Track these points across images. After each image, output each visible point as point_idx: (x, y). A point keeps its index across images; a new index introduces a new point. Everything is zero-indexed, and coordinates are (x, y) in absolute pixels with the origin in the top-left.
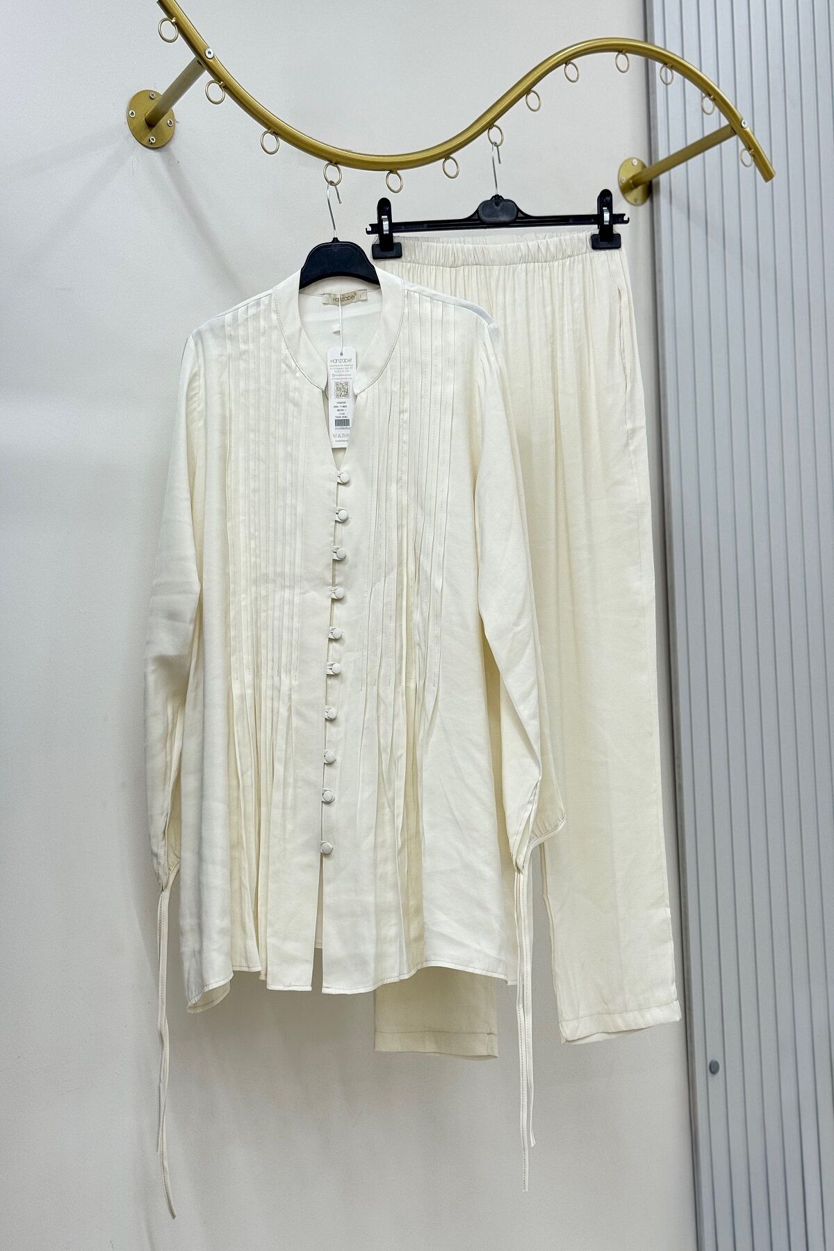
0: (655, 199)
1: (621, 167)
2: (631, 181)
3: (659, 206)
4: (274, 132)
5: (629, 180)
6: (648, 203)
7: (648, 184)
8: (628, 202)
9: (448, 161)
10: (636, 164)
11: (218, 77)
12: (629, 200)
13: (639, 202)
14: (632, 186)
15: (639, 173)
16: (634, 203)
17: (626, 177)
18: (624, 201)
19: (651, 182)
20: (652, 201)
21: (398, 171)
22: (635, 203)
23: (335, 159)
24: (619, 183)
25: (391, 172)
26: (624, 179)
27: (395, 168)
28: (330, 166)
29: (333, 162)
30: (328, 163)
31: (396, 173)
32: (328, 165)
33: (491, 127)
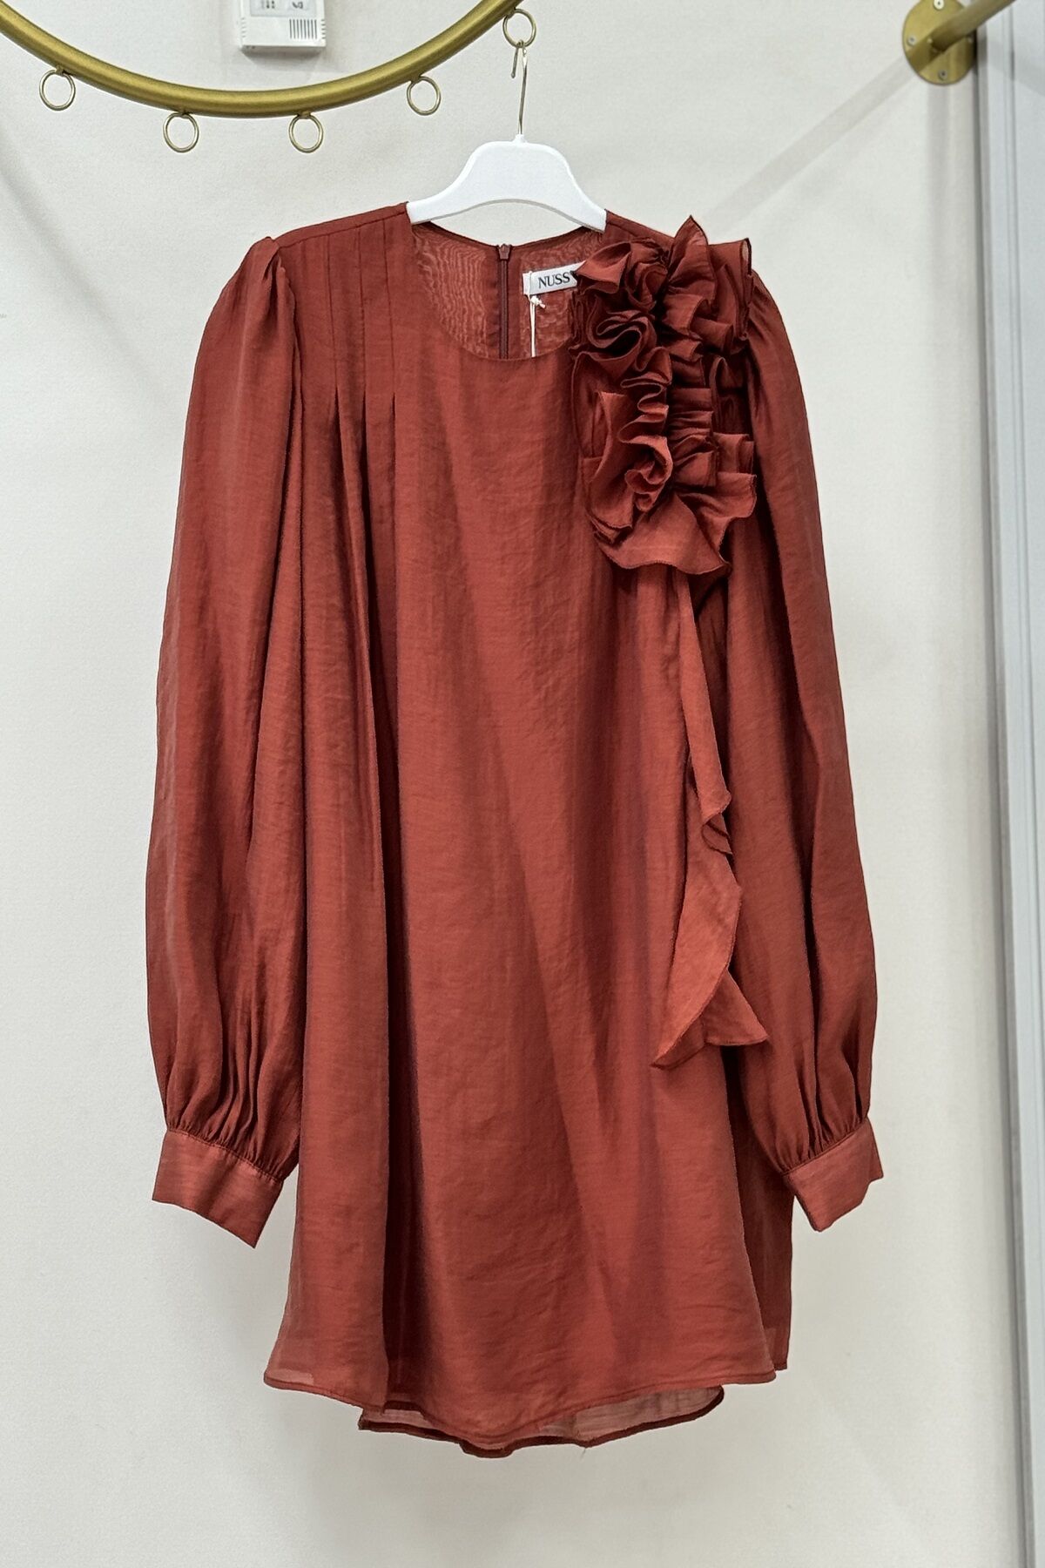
0: (980, 70)
1: (908, 17)
2: (930, 41)
3: (986, 86)
4: (64, 72)
5: (926, 38)
6: (969, 77)
7: (970, 41)
8: (923, 78)
9: (417, 85)
10: (940, 7)
12: (927, 77)
13: (952, 79)
14: (935, 51)
15: (949, 23)
16: (938, 81)
17: (921, 35)
18: (915, 79)
19: (974, 34)
20: (976, 72)
21: (312, 114)
22: (942, 80)
23: (184, 108)
24: (904, 48)
25: (299, 116)
26: (915, 38)
27: (305, 109)
28: (176, 118)
29: (182, 111)
30: (173, 112)
31: (310, 117)
32: (172, 117)
33: (508, 17)
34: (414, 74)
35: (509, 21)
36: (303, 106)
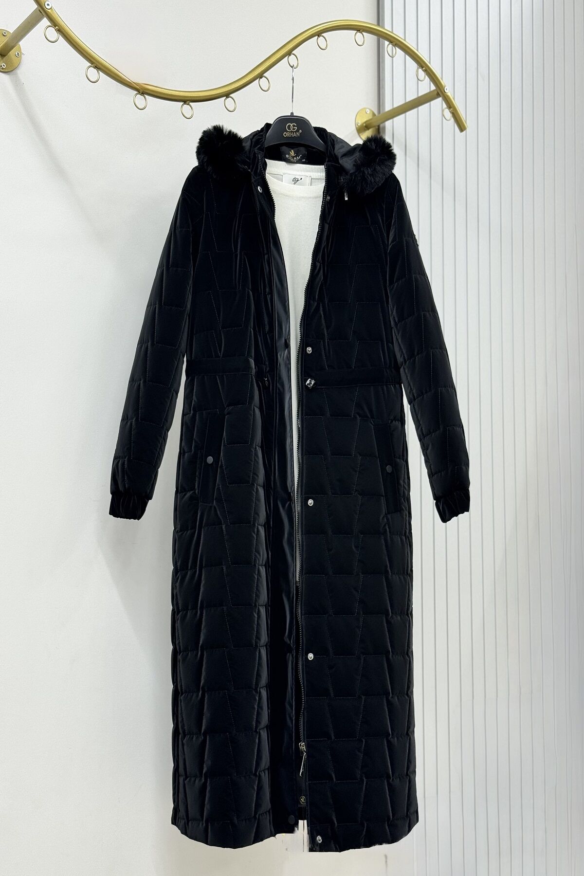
1: (357, 114)
2: (364, 125)
4: (96, 67)
5: (363, 123)
7: (377, 127)
10: (368, 113)
11: (54, 23)
12: (363, 138)
14: (365, 129)
15: (371, 119)
17: (361, 121)
18: (359, 138)
19: (379, 126)
21: (190, 103)
23: (143, 91)
24: (355, 126)
25: (185, 103)
26: (359, 122)
27: (188, 100)
28: (139, 96)
29: (141, 91)
30: (137, 92)
31: (189, 104)
32: (137, 94)
33: (261, 78)
34: (227, 95)
35: (261, 80)
36: (188, 99)
